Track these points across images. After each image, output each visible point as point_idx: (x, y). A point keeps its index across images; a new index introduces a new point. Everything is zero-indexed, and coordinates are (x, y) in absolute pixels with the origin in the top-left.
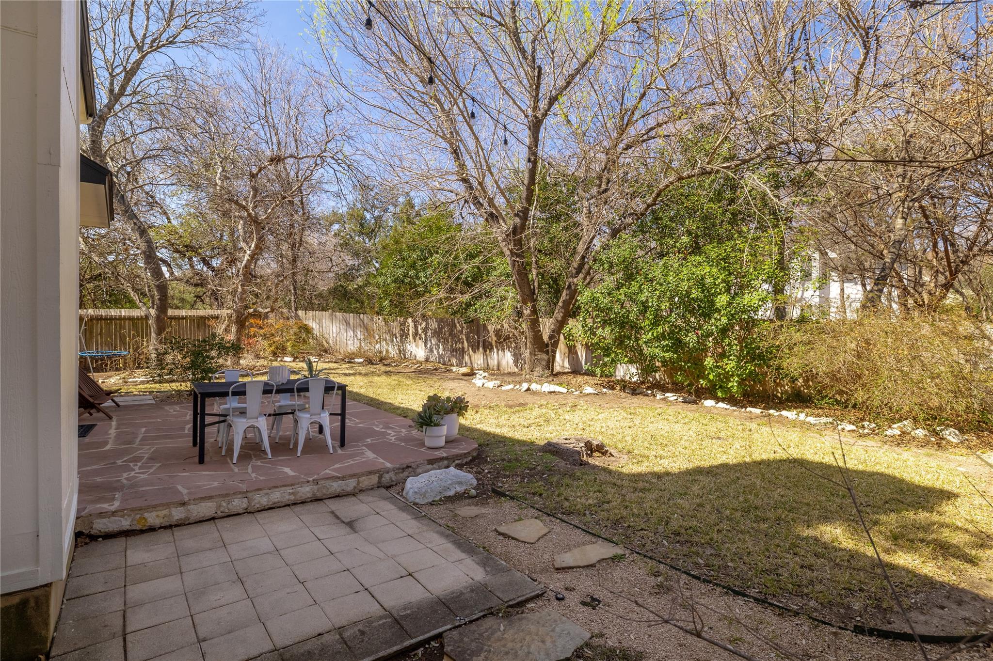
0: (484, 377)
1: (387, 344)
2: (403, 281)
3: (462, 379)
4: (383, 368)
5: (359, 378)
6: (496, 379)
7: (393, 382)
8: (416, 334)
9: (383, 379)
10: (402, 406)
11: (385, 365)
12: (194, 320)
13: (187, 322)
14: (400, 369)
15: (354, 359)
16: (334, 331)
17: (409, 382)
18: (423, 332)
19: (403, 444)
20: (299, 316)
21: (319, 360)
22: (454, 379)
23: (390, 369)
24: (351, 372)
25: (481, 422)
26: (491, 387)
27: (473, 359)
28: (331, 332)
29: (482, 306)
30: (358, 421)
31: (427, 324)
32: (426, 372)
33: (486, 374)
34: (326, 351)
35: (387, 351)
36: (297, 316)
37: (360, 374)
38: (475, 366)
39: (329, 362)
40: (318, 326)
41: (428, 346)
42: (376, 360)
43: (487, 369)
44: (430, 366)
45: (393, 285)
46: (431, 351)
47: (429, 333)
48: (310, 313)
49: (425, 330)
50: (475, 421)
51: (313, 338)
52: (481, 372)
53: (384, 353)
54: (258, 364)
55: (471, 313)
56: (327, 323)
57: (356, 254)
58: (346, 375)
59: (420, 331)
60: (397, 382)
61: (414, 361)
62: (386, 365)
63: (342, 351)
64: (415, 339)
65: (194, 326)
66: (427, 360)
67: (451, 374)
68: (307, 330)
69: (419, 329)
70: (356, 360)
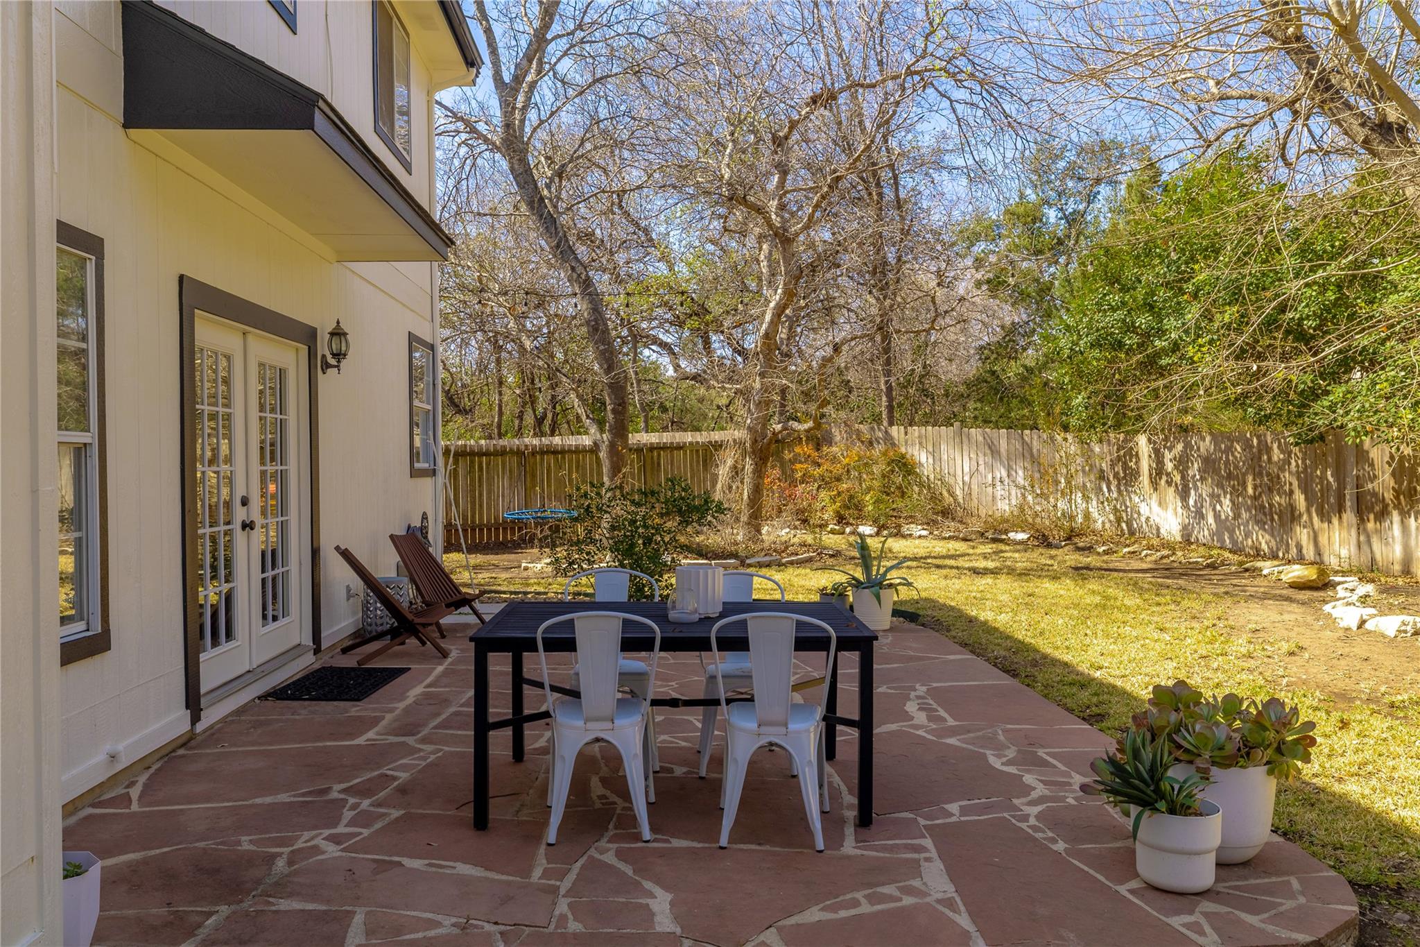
0: (1364, 599)
1: (1086, 498)
2: (1120, 344)
3: (1289, 599)
4: (1073, 558)
5: (1004, 582)
6: (1404, 609)
7: (1089, 599)
8: (1158, 472)
9: (1066, 589)
10: (1098, 674)
11: (1079, 549)
12: (697, 451)
13: (685, 454)
14: (1115, 561)
15: (1006, 532)
16: (966, 469)
17: (1132, 601)
18: (1176, 467)
19: (1060, 846)
20: (892, 438)
21: (931, 533)
22: (1265, 597)
23: (1090, 560)
24: (991, 565)
25: (1362, 771)
26: (1391, 633)
27: (1323, 540)
28: (959, 472)
29: (1350, 397)
30: (951, 722)
31: (1188, 445)
32: (1189, 571)
33: (1369, 588)
34: (946, 513)
35: (1087, 516)
36: (888, 437)
37: (1011, 571)
38: (1332, 562)
39: (950, 538)
40: (931, 460)
41: (1191, 502)
42: (1056, 536)
43: (1369, 571)
44: (1196, 556)
45: (1096, 353)
46: (1200, 515)
47: (1194, 469)
48: (915, 431)
49: (1182, 463)
50: (1339, 762)
51: (921, 485)
52: (1352, 581)
53: (1080, 519)
54: (796, 540)
55: (1319, 416)
56: (951, 451)
57: (1020, 297)
58: (976, 571)
59: (1169, 466)
60: (1097, 599)
61: (1155, 542)
62: (1083, 549)
63: (983, 512)
64: (1155, 485)
65: (698, 462)
66: (1187, 540)
67: (1257, 581)
68: (905, 466)
69: (1167, 461)
70: (1012, 535)
